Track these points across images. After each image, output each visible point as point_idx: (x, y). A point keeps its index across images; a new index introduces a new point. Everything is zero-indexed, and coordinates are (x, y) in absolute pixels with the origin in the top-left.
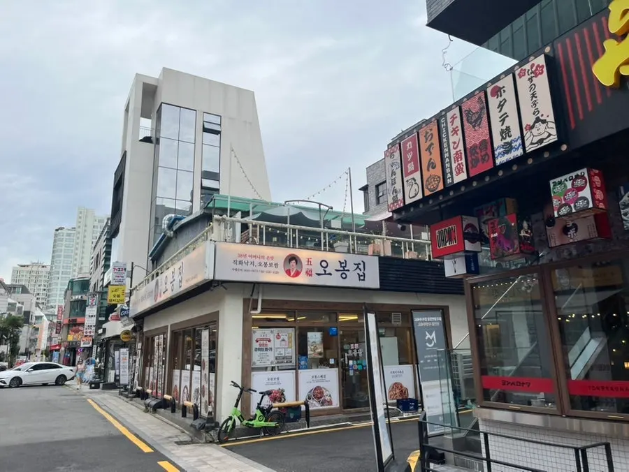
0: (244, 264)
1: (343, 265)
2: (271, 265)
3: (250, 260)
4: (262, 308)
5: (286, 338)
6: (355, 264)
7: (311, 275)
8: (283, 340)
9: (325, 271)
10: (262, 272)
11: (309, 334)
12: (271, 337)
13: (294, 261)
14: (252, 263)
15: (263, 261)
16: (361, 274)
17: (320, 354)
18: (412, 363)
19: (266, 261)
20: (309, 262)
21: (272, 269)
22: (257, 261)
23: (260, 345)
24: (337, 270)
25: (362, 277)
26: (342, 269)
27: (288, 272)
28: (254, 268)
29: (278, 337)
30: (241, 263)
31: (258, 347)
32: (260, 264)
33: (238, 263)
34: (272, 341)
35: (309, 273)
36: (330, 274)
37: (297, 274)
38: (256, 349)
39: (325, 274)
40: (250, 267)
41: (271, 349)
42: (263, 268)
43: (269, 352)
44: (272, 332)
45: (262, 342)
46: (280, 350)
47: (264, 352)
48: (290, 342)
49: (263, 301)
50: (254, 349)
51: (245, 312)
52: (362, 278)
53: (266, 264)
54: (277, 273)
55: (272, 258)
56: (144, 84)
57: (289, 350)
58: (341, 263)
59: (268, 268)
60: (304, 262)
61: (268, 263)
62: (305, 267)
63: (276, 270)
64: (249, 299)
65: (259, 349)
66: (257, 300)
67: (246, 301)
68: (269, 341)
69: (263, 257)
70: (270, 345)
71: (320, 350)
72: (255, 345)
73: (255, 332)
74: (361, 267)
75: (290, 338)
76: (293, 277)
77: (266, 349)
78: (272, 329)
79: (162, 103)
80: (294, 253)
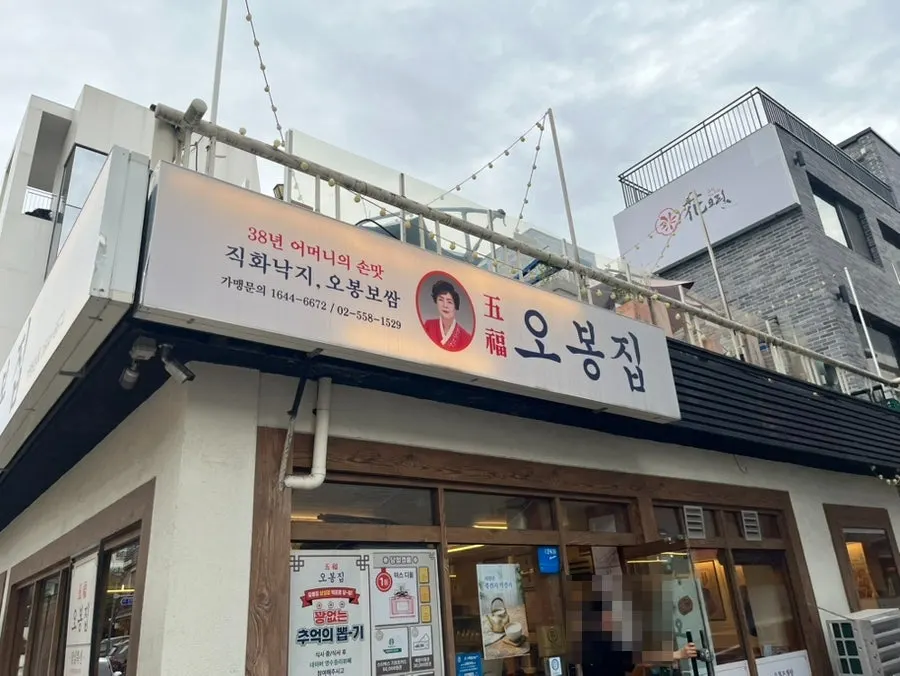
0: (271, 269)
1: (587, 336)
2: (374, 294)
3: (297, 260)
4: (329, 472)
5: (411, 587)
6: (615, 340)
7: (502, 352)
8: (402, 594)
9: (541, 346)
10: (343, 311)
11: (483, 571)
12: (361, 581)
13: (448, 296)
14: (306, 273)
15: (346, 276)
16: (634, 371)
17: (519, 641)
18: (746, 658)
19: (356, 276)
20: (494, 311)
21: (380, 309)
22: (323, 270)
23: (319, 617)
24: (574, 350)
25: (636, 380)
26: (583, 347)
27: (432, 329)
28: (311, 293)
29: (384, 582)
30: (259, 261)
31: (310, 625)
32: (335, 284)
33: (248, 259)
34: (363, 599)
35: (496, 345)
36: (555, 358)
37: (461, 341)
38: (304, 636)
39: (542, 355)
40: (296, 286)
41: (359, 631)
42: (343, 298)
43: (351, 644)
44: (362, 563)
45: (325, 603)
46: (388, 634)
47: (336, 646)
48: (425, 601)
49: (332, 442)
50: (293, 635)
51: (265, 479)
52: (637, 383)
53: (355, 287)
54: (397, 325)
55: (378, 271)
56: (46, 116)
57: (424, 630)
58: (581, 330)
59: (363, 304)
60: (480, 308)
61: (364, 287)
62: (483, 325)
63: (392, 314)
64: (283, 432)
65: (316, 636)
66: (310, 440)
67: (269, 441)
68: (354, 599)
69: (346, 261)
70: (356, 615)
71: (517, 627)
72: (302, 618)
73: (299, 565)
74: (630, 348)
75: (422, 584)
76: (449, 347)
77: (343, 634)
78: (362, 552)
79: (76, 145)
80: (446, 270)
